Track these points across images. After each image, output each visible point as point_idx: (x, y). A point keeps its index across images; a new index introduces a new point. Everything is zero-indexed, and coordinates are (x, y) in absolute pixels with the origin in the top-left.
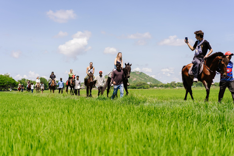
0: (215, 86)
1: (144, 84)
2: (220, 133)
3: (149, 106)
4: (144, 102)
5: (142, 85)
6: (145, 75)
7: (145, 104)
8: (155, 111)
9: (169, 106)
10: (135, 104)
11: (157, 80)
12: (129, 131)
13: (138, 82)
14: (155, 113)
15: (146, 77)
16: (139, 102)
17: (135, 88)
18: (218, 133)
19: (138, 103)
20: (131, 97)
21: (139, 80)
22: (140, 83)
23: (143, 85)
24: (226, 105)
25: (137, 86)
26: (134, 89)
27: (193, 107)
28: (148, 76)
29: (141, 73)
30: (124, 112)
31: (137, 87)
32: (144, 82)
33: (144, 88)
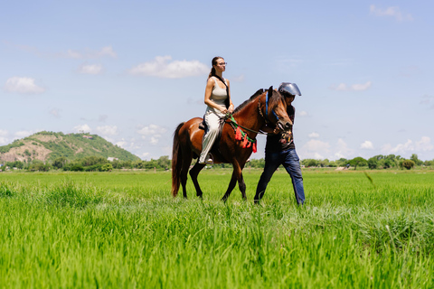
0: (253, 166)
1: (100, 160)
2: (251, 270)
3: (106, 212)
4: (97, 202)
5: (95, 163)
6: (103, 142)
7: (98, 207)
8: (119, 223)
9: (151, 211)
10: (77, 206)
11: (129, 153)
12: (57, 267)
13: (88, 157)
14: (118, 227)
15: (105, 146)
16: (86, 203)
17: (81, 170)
18: (248, 270)
19: (84, 203)
20: (69, 191)
21: (90, 152)
22: (92, 158)
23: (99, 164)
24: (268, 209)
25: (86, 164)
26: (79, 172)
27: (201, 213)
28: (111, 144)
29: (94, 137)
30: (50, 224)
31: (85, 168)
32: (102, 157)
33: (100, 170)
